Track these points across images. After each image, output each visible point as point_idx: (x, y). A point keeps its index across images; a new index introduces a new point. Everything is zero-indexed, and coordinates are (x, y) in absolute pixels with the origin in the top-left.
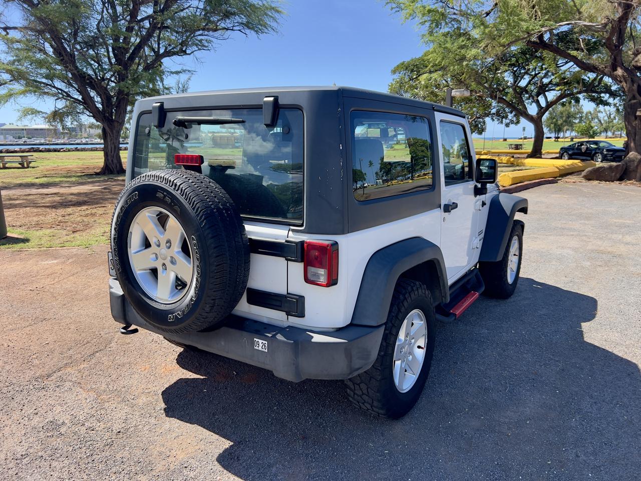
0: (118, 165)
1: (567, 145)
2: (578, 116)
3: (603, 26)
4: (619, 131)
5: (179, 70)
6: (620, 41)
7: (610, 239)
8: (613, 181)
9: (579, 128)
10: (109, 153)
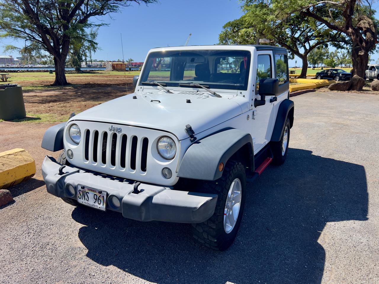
0: (64, 80)
1: (320, 71)
2: (326, 55)
3: (342, 5)
4: (349, 64)
5: (100, 24)
6: (351, 12)
7: (343, 118)
8: (344, 91)
9: (326, 62)
10: (59, 73)
